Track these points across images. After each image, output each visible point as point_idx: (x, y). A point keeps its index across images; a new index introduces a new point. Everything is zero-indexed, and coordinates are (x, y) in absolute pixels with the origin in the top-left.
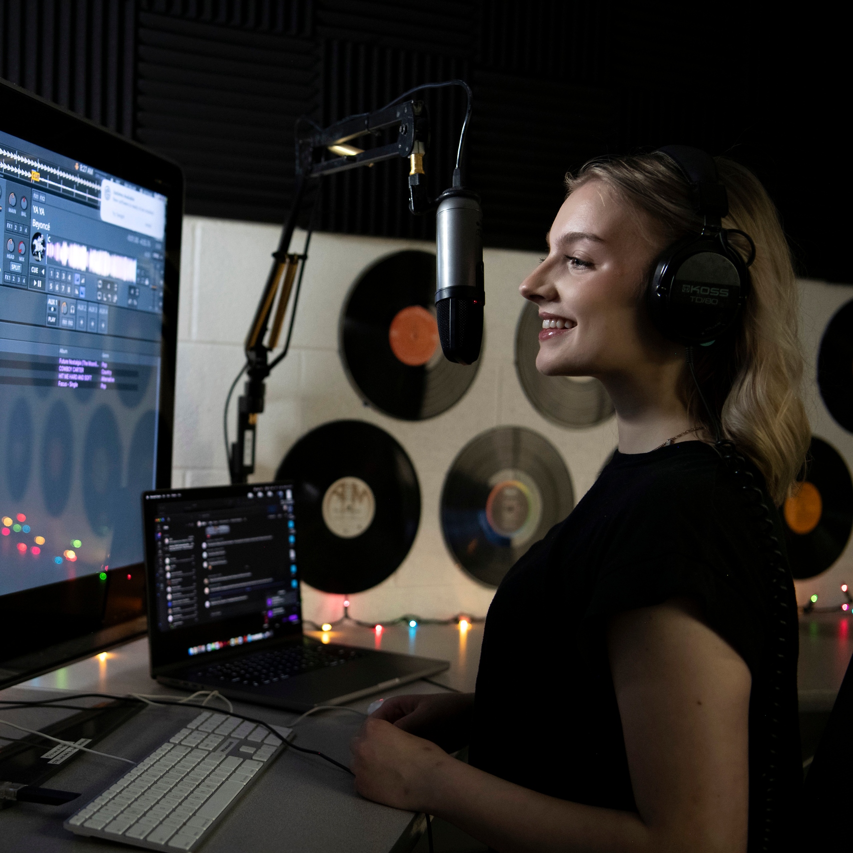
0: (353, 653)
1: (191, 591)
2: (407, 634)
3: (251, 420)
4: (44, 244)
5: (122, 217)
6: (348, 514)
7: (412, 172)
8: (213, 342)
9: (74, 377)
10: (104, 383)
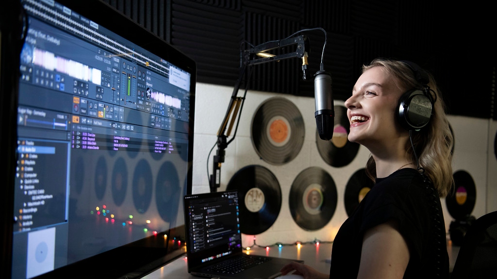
0: (265, 259)
1: (202, 236)
2: (278, 250)
3: (219, 165)
4: (150, 92)
5: (176, 82)
6: (254, 203)
7: (304, 64)
8: (202, 134)
9: (160, 148)
10: (170, 151)
